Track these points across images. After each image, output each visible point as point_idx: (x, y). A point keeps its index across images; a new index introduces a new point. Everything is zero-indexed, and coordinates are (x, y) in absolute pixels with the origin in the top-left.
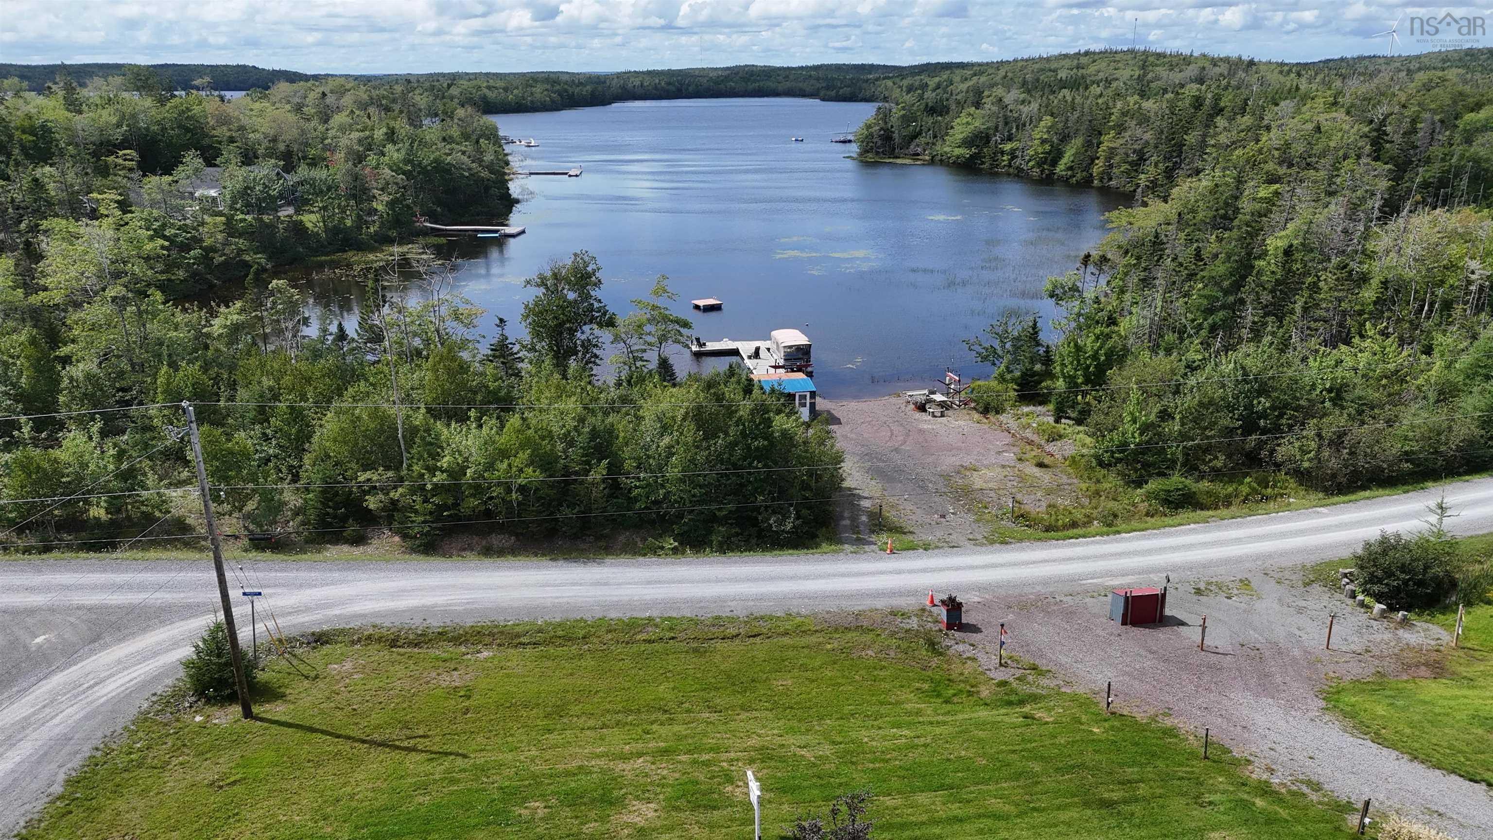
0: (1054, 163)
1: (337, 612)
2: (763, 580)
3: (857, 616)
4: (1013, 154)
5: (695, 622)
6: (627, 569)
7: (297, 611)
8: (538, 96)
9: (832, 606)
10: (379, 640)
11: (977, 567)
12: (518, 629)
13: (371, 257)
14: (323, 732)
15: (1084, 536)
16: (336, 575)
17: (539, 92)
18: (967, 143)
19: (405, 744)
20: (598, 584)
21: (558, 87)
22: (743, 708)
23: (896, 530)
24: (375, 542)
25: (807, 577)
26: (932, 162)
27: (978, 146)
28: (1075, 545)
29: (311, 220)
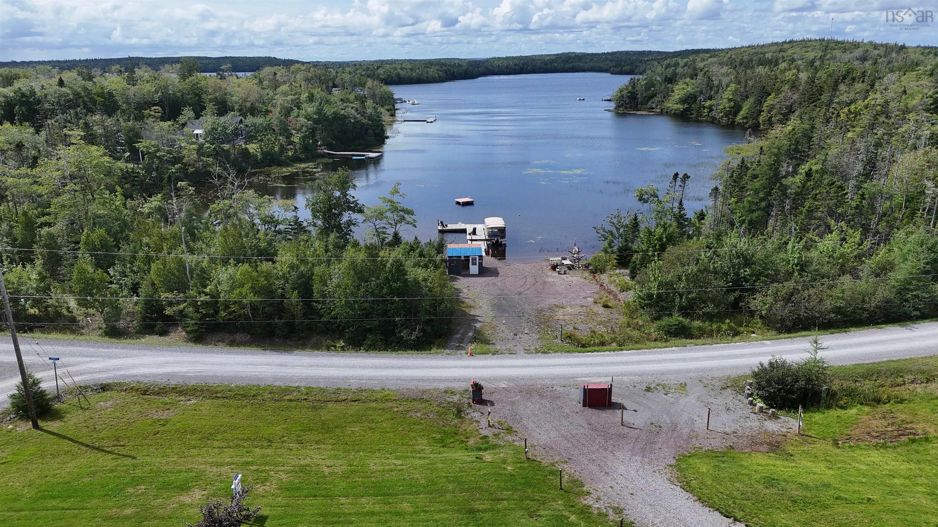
0: (736, 114)
1: (122, 373)
2: (381, 368)
3: (424, 392)
4: (711, 109)
5: (323, 391)
6: (304, 358)
7: (101, 371)
8: (431, 73)
9: (412, 386)
10: (137, 390)
11: (517, 367)
12: (218, 389)
13: (285, 170)
14: (70, 439)
15: (598, 351)
16: (135, 352)
17: (432, 72)
18: (683, 101)
19: (109, 449)
20: (281, 365)
21: (445, 68)
22: (317, 443)
23: (487, 342)
24: (172, 334)
25: (408, 368)
26: (661, 113)
27: (689, 103)
28: (589, 356)
29: (253, 148)
